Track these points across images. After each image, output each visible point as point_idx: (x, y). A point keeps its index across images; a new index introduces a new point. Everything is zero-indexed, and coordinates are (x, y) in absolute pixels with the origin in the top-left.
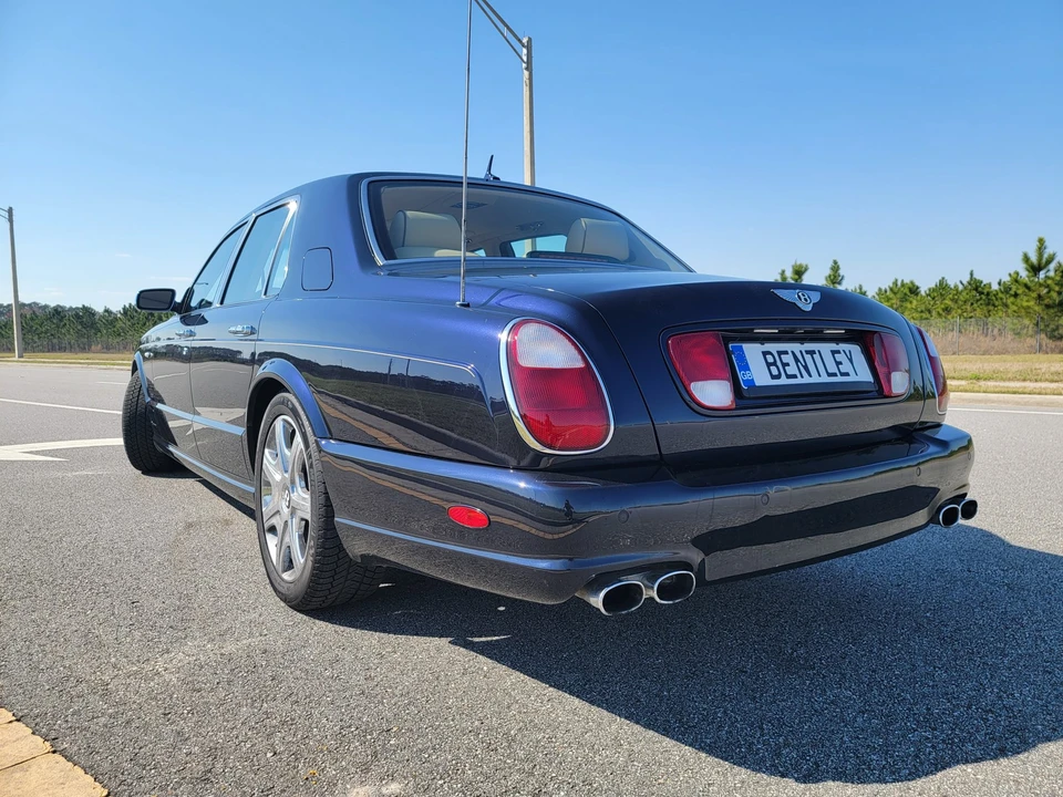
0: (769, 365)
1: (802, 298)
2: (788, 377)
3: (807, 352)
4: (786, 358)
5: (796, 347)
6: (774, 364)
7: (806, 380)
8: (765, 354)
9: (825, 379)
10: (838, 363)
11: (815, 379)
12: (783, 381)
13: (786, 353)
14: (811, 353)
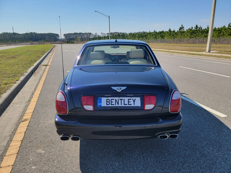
0: (107, 102)
1: (118, 89)
2: (111, 104)
3: (120, 99)
4: (112, 101)
5: (117, 98)
6: (109, 102)
7: (117, 105)
8: (107, 100)
9: (123, 105)
10: (129, 102)
11: (120, 105)
12: (110, 105)
13: (114, 99)
14: (121, 100)
